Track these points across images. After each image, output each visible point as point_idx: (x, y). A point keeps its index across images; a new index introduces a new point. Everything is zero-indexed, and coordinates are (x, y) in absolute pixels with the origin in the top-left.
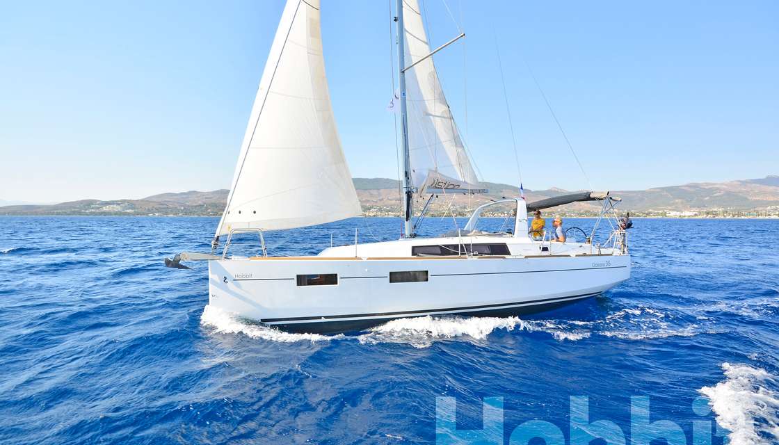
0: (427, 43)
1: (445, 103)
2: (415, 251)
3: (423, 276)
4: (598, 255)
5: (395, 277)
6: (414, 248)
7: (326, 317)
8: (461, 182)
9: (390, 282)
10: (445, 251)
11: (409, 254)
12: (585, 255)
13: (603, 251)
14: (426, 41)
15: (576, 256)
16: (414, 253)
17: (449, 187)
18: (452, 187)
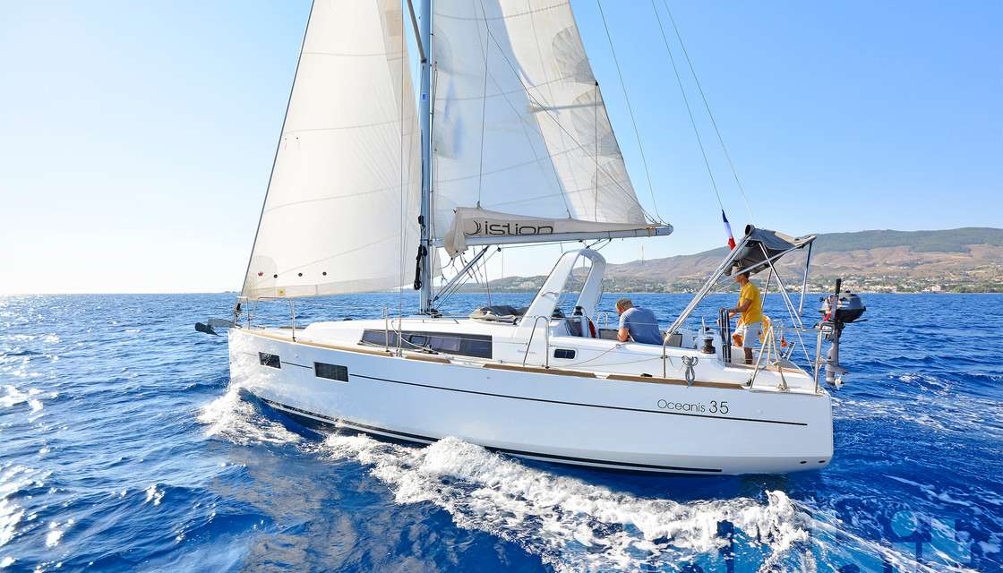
1: (591, 78)
2: (368, 337)
3: (342, 374)
4: (685, 383)
6: (367, 332)
9: (317, 375)
16: (362, 340)
17: (523, 231)
18: (532, 231)
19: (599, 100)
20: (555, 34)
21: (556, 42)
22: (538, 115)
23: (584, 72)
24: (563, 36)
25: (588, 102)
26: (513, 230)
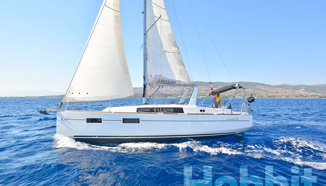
0: (169, 21)
1: (177, 47)
2: (138, 110)
3: (137, 121)
4: (231, 114)
5: (125, 121)
6: (138, 109)
7: (98, 136)
8: (176, 81)
9: (123, 123)
10: (151, 110)
11: (135, 111)
12: (223, 114)
13: (234, 113)
14: (168, 20)
15: (217, 114)
16: (137, 111)
17: (169, 83)
18: (171, 83)
19: (179, 52)
20: (168, 34)
21: (169, 36)
22: (166, 53)
23: (175, 45)
24: (170, 34)
25: (177, 52)
26: (167, 82)
